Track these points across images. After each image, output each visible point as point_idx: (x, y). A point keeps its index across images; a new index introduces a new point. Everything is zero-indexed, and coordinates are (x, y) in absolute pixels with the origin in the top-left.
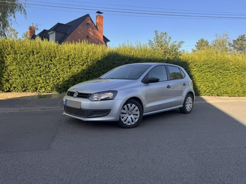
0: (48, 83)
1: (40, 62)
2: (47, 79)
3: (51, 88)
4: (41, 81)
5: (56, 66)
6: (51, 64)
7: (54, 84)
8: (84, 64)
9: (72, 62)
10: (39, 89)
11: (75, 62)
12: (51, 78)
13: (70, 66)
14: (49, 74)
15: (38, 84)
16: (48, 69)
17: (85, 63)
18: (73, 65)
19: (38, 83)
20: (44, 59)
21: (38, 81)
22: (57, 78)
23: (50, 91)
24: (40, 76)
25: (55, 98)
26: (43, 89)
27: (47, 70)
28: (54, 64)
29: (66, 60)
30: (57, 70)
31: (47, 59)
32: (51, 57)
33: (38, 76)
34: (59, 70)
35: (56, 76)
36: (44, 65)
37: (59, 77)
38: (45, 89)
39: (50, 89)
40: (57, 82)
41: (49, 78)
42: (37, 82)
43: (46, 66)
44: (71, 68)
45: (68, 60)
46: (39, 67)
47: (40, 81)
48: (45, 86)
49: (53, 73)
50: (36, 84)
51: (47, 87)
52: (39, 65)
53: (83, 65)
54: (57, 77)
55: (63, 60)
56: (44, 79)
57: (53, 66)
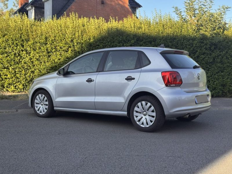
0: (18, 78)
1: (7, 49)
2: (17, 72)
3: (23, 85)
4: (9, 76)
5: (30, 53)
6: (22, 50)
7: (27, 79)
8: (68, 49)
9: (52, 48)
10: (7, 87)
11: (56, 46)
12: (22, 71)
13: (48, 53)
14: (20, 66)
15: (5, 80)
16: (19, 58)
17: (70, 47)
18: (53, 51)
19: (6, 78)
20: (13, 43)
21: (4, 75)
22: (30, 71)
23: (22, 90)
24: (8, 68)
25: (21, 100)
26: (12, 87)
27: (17, 59)
28: (26, 51)
29: (44, 45)
30: (31, 59)
31: (16, 44)
32: (23, 41)
33: (5, 68)
34: (34, 60)
35: (29, 68)
36: (13, 53)
37: (33, 70)
38: (16, 86)
39: (21, 87)
40: (31, 77)
41: (20, 71)
42: (3, 77)
43: (15, 54)
44: (50, 56)
45: (46, 44)
46: (6, 55)
47: (7, 76)
48: (14, 83)
49: (25, 63)
50: (3, 79)
51: (18, 84)
52: (7, 53)
53: (67, 52)
54: (31, 69)
55: (38, 44)
56: (13, 72)
57: (25, 53)
